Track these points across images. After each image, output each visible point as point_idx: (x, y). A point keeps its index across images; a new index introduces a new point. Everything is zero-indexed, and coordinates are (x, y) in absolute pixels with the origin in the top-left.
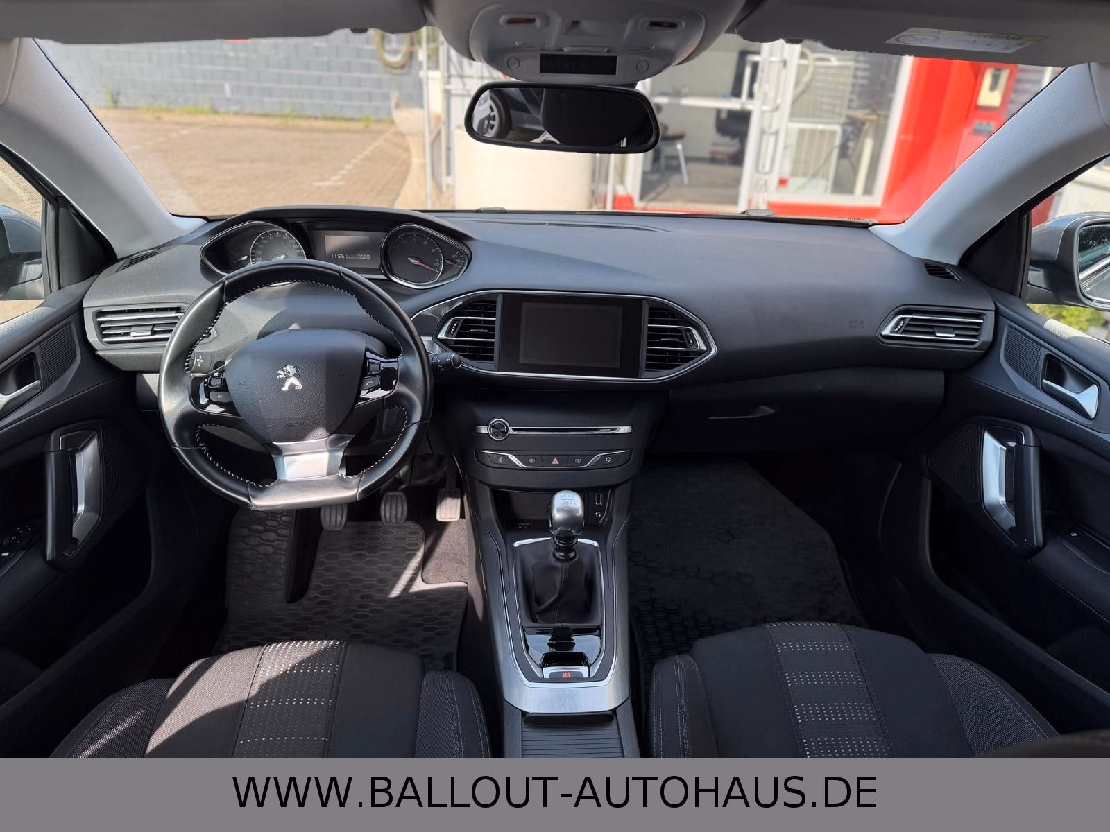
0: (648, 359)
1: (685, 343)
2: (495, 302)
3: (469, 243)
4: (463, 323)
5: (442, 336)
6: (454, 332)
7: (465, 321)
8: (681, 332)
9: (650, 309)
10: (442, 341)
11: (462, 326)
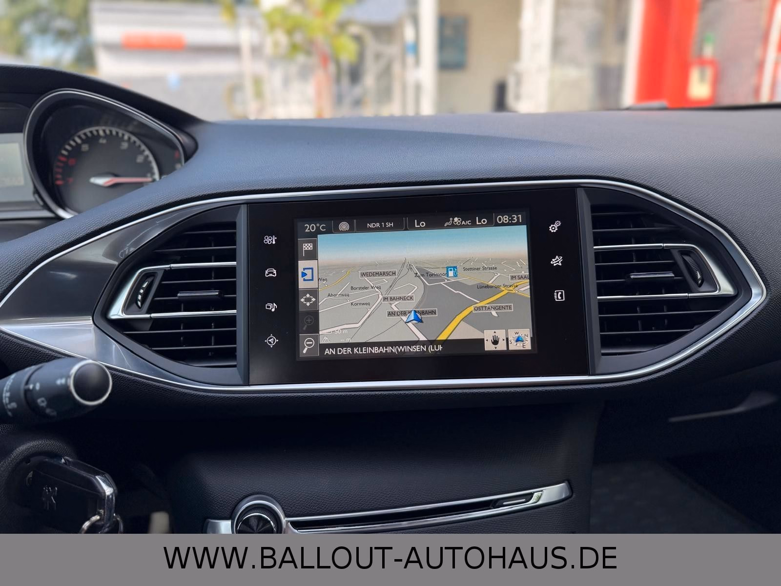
0: (604, 324)
1: (685, 281)
2: (233, 225)
3: (194, 130)
4: (162, 279)
5: (117, 312)
6: (143, 301)
7: (168, 274)
8: (672, 257)
9: (594, 209)
10: (120, 325)
11: (160, 285)
